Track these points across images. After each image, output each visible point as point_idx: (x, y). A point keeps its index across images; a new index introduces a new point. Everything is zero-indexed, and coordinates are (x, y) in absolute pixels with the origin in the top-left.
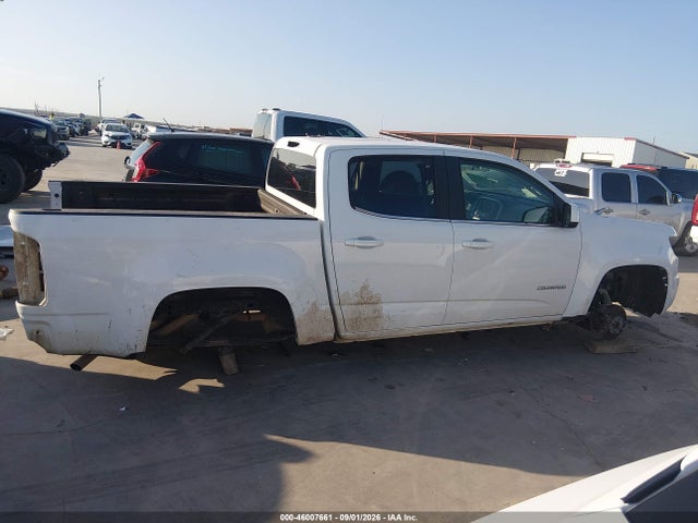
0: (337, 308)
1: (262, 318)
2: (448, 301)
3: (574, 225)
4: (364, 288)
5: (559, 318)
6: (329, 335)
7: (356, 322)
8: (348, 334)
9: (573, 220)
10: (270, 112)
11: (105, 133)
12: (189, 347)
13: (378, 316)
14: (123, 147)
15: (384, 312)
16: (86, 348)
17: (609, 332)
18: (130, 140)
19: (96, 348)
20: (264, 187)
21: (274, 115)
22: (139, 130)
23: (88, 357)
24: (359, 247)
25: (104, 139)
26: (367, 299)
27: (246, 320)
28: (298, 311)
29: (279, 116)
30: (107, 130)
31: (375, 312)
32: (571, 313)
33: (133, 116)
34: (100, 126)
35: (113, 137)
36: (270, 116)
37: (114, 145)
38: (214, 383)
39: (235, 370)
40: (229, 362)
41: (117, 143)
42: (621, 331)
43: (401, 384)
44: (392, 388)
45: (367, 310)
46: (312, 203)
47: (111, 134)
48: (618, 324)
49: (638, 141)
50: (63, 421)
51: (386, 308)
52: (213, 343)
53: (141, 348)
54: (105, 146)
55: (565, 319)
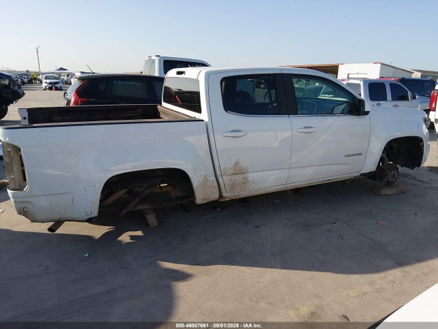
0: (220, 178)
1: (169, 189)
2: (289, 168)
3: (367, 113)
4: (237, 164)
5: (358, 174)
6: (215, 196)
7: (233, 186)
8: (228, 195)
9: (366, 110)
10: (154, 58)
11: (44, 81)
12: (125, 211)
13: (246, 182)
14: (57, 89)
15: (250, 179)
16: (57, 217)
17: (389, 181)
18: (62, 85)
19: (64, 216)
20: (161, 104)
21: (157, 59)
22: (65, 78)
23: (59, 223)
24: (232, 137)
25: (44, 85)
26: (239, 171)
27: (159, 191)
28: (196, 181)
29: (160, 60)
30: (45, 79)
31: (244, 179)
32: (366, 170)
33: (61, 69)
34: (40, 77)
35: (50, 83)
36: (154, 60)
37: (51, 89)
38: (139, 233)
39: (156, 224)
40: (152, 219)
41: (53, 87)
42: (396, 179)
43: (264, 225)
44: (259, 227)
45: (239, 178)
46: (199, 110)
47: (48, 81)
48: (394, 175)
49: (382, 64)
50: (47, 267)
51: (251, 176)
52: (140, 207)
53: (95, 214)
54: (45, 89)
55: (362, 174)
